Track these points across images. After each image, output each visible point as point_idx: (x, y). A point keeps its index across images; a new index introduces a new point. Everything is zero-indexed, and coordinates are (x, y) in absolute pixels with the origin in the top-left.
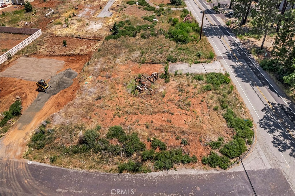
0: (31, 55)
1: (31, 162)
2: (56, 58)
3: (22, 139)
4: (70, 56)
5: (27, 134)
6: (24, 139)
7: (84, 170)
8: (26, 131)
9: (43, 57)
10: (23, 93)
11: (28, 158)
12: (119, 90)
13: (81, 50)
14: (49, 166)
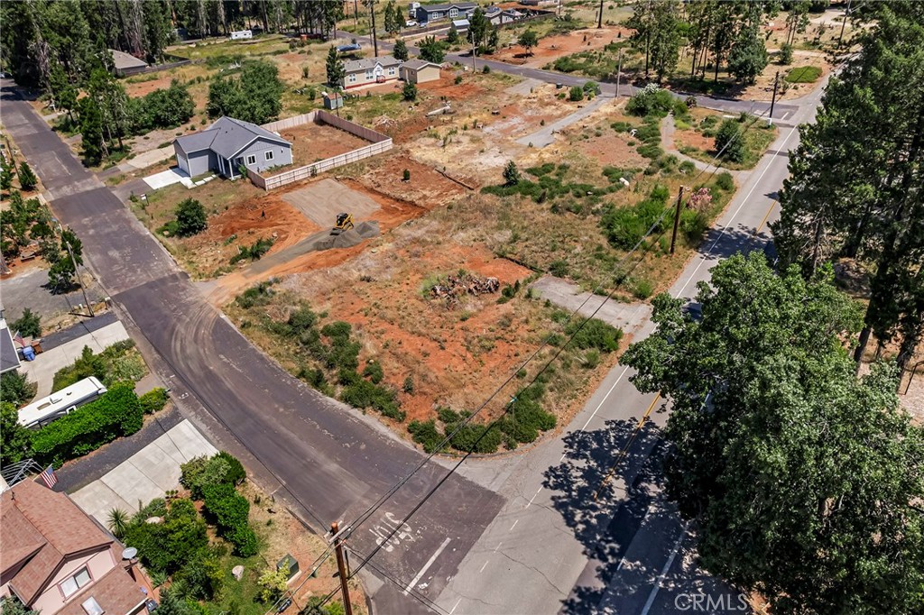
0: (344, 179)
1: (223, 316)
2: (375, 196)
3: (237, 288)
4: (398, 200)
5: (246, 285)
6: (240, 289)
7: (264, 353)
8: (247, 281)
9: (358, 190)
10: (285, 232)
11: (224, 311)
12: (408, 282)
13: (425, 197)
14: (236, 329)
